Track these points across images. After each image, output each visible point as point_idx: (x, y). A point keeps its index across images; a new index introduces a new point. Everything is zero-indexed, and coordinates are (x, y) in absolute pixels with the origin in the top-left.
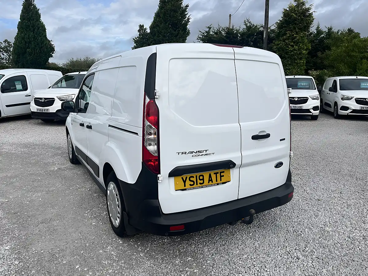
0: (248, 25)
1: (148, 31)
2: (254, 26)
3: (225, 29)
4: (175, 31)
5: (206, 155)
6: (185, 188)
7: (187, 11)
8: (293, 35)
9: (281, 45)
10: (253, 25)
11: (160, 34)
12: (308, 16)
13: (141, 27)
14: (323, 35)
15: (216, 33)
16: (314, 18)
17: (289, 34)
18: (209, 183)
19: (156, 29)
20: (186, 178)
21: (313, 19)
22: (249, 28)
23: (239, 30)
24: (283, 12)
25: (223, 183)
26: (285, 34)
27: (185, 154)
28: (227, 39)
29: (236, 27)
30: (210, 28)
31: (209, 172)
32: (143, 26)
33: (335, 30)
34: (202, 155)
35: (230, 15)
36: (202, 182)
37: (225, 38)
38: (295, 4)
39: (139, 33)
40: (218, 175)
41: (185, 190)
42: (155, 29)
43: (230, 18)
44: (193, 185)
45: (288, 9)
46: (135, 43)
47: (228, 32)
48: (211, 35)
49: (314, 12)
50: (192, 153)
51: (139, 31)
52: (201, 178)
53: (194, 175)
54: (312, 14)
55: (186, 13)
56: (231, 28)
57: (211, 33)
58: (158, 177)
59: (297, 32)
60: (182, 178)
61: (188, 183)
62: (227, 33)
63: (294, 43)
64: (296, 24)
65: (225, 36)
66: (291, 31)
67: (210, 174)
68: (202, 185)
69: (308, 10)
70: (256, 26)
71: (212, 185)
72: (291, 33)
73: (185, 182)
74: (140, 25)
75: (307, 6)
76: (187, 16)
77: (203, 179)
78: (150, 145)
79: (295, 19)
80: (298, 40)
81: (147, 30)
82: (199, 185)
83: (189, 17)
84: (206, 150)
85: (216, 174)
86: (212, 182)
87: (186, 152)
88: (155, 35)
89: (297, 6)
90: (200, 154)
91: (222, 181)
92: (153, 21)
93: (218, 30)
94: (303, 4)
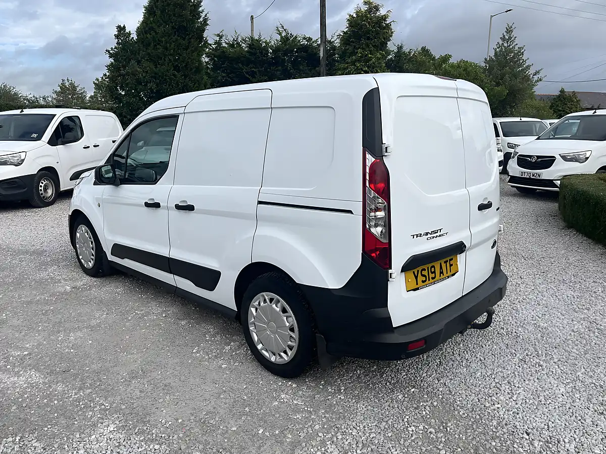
0: (284, 34)
1: (134, 36)
2: (293, 36)
3: (247, 39)
4: (184, 39)
5: (440, 236)
6: (417, 287)
7: (201, 6)
8: (366, 55)
9: (349, 69)
10: (291, 34)
11: (159, 44)
12: (384, 28)
13: (121, 29)
14: (391, 56)
15: (232, 46)
16: (393, 31)
17: (361, 53)
18: (440, 276)
19: (150, 35)
20: (418, 271)
21: (392, 33)
22: (285, 40)
23: (270, 42)
24: (348, 20)
25: (453, 275)
26: (355, 53)
27: (420, 236)
28: (250, 57)
29: (265, 37)
30: (221, 37)
31: (439, 262)
32: (124, 27)
33: (406, 49)
34: (437, 236)
35: (252, 17)
36: (433, 275)
37: (247, 55)
38: (364, 8)
39: (117, 40)
40: (448, 263)
41: (418, 289)
42: (148, 36)
43: (252, 22)
44: (425, 281)
45: (355, 16)
46: (110, 57)
47: (253, 44)
48: (224, 47)
49: (393, 21)
50: (427, 234)
51: (117, 36)
52: (433, 270)
53: (425, 267)
54: (391, 25)
55: (200, 9)
56: (256, 38)
57: (224, 45)
58: (391, 274)
59: (370, 51)
60: (414, 272)
61: (420, 278)
62: (250, 46)
63: (368, 67)
64: (368, 38)
65: (247, 52)
66: (363, 49)
67: (441, 263)
68: (434, 281)
69: (384, 18)
70: (296, 37)
71: (443, 279)
72: (363, 52)
73: (416, 278)
74: (119, 27)
75: (382, 12)
76: (203, 15)
77: (434, 272)
78: (376, 226)
79: (368, 32)
80: (373, 63)
81: (132, 36)
82: (431, 281)
83: (205, 16)
84: (440, 230)
85: (446, 262)
86: (443, 275)
87: (421, 234)
88: (149, 45)
89: (369, 11)
90: (435, 235)
91: (452, 273)
92: (143, 22)
93: (236, 41)
94: (377, 8)
